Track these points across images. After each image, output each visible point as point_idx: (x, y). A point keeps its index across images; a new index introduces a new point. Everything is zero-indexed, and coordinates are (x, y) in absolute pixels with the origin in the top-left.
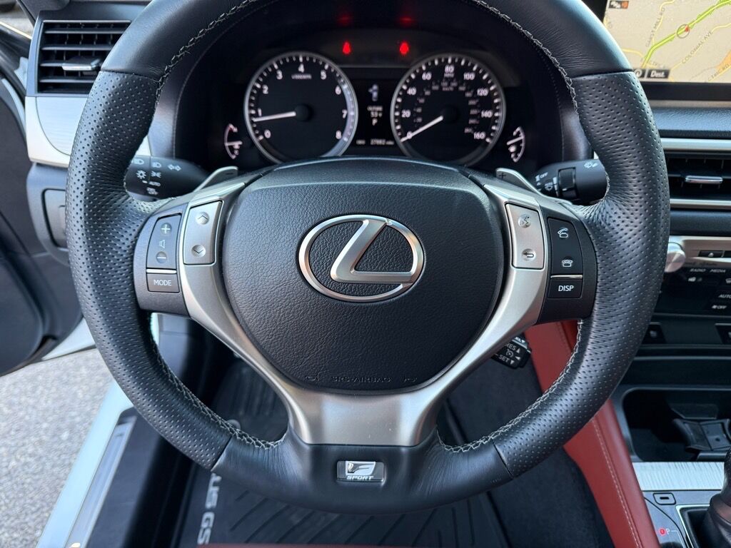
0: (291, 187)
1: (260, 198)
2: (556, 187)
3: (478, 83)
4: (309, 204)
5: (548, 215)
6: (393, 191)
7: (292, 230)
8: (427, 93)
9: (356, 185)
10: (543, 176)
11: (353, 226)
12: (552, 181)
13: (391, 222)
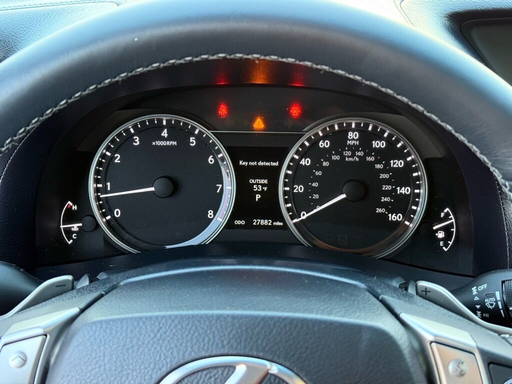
0: (141, 318)
1: (97, 333)
2: (499, 303)
3: (391, 152)
4: (163, 341)
5: (489, 361)
6: (278, 324)
7: (139, 378)
8: (325, 164)
9: (228, 316)
10: (481, 288)
11: (223, 373)
12: (494, 295)
13: (274, 369)
